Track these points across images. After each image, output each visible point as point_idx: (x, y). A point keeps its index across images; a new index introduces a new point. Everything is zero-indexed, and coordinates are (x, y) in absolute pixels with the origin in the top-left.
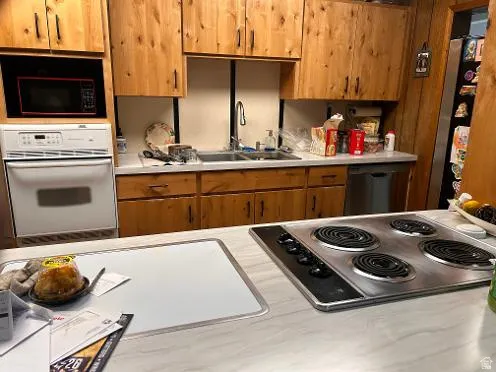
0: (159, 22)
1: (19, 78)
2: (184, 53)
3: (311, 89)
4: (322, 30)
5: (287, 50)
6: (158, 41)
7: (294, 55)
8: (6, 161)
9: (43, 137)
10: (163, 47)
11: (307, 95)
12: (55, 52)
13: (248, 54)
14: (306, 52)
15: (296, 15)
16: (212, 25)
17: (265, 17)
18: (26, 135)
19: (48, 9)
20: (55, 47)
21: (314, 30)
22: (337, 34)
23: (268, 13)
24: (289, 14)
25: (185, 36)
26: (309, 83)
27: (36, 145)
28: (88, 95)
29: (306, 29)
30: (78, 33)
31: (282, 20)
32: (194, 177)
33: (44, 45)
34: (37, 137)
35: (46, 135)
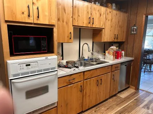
0: (65, 13)
1: (13, 36)
2: (73, 26)
3: (107, 38)
4: (110, 19)
5: (102, 25)
6: (65, 21)
7: (103, 27)
8: (11, 80)
9: (29, 65)
10: (67, 23)
11: (106, 40)
12: (35, 24)
13: (91, 26)
14: (106, 26)
15: (104, 14)
16: (82, 16)
17: (96, 14)
18: (22, 65)
19: (33, 3)
20: (36, 22)
21: (108, 19)
22: (113, 20)
23: (97, 12)
24: (102, 13)
25: (73, 19)
26: (107, 37)
27: (26, 69)
28: (44, 44)
29: (106, 19)
30: (45, 16)
31: (101, 15)
32: (82, 74)
33: (30, 20)
34: (27, 65)
35: (31, 64)
